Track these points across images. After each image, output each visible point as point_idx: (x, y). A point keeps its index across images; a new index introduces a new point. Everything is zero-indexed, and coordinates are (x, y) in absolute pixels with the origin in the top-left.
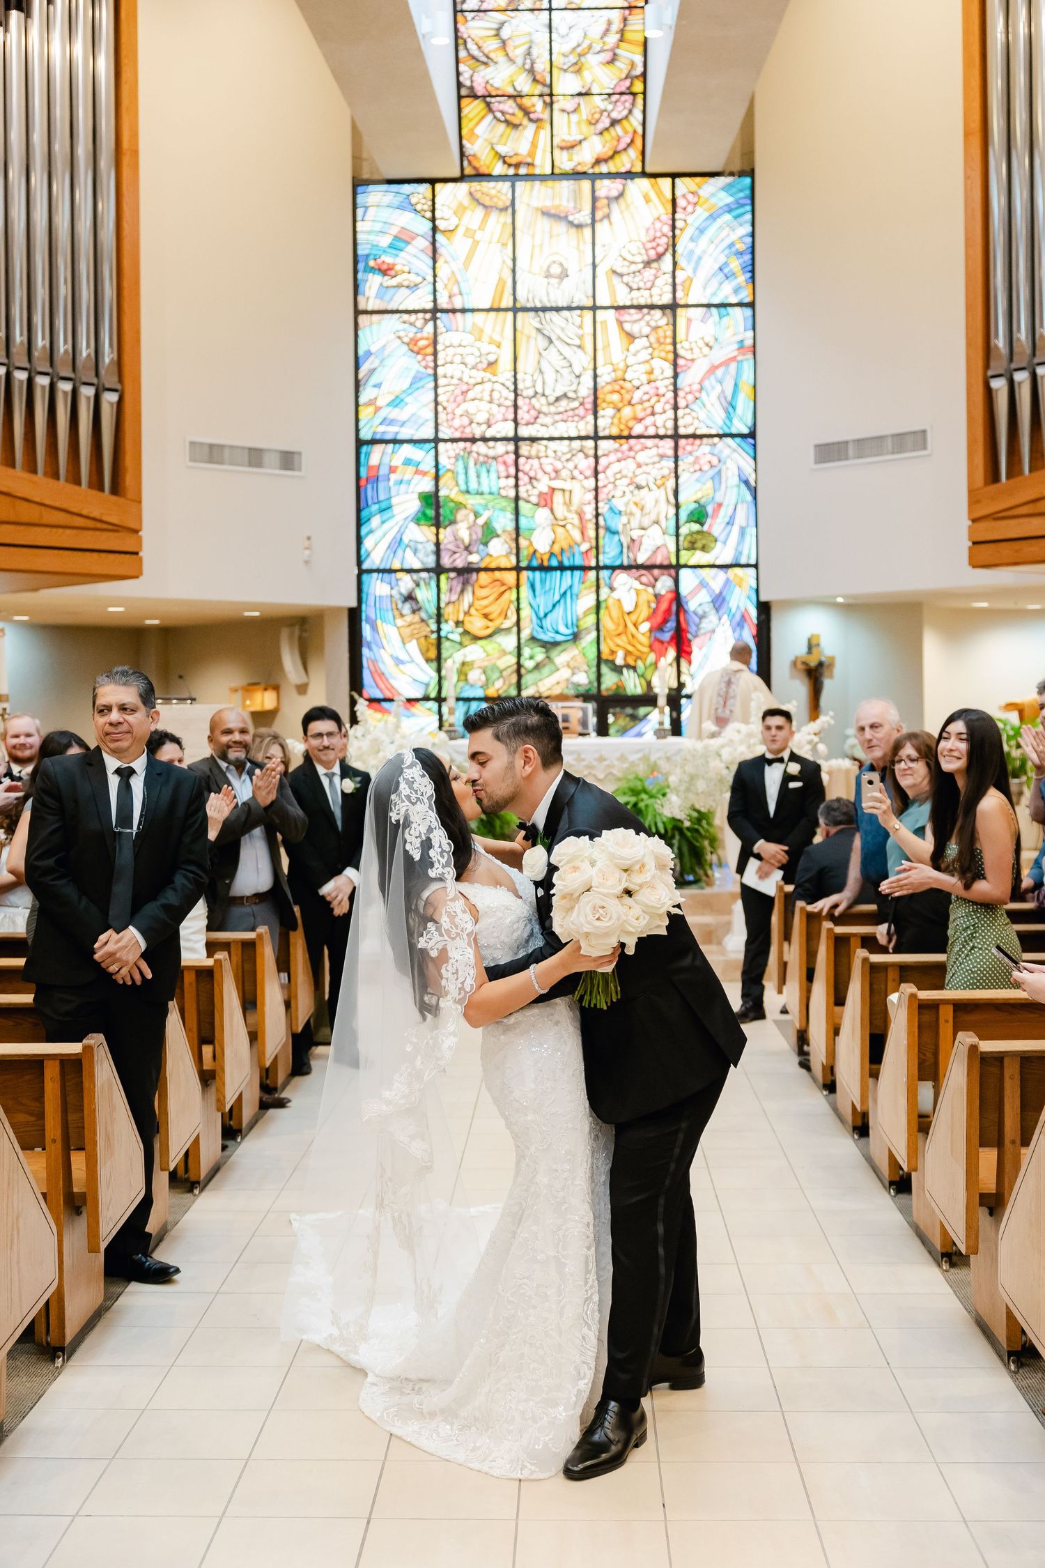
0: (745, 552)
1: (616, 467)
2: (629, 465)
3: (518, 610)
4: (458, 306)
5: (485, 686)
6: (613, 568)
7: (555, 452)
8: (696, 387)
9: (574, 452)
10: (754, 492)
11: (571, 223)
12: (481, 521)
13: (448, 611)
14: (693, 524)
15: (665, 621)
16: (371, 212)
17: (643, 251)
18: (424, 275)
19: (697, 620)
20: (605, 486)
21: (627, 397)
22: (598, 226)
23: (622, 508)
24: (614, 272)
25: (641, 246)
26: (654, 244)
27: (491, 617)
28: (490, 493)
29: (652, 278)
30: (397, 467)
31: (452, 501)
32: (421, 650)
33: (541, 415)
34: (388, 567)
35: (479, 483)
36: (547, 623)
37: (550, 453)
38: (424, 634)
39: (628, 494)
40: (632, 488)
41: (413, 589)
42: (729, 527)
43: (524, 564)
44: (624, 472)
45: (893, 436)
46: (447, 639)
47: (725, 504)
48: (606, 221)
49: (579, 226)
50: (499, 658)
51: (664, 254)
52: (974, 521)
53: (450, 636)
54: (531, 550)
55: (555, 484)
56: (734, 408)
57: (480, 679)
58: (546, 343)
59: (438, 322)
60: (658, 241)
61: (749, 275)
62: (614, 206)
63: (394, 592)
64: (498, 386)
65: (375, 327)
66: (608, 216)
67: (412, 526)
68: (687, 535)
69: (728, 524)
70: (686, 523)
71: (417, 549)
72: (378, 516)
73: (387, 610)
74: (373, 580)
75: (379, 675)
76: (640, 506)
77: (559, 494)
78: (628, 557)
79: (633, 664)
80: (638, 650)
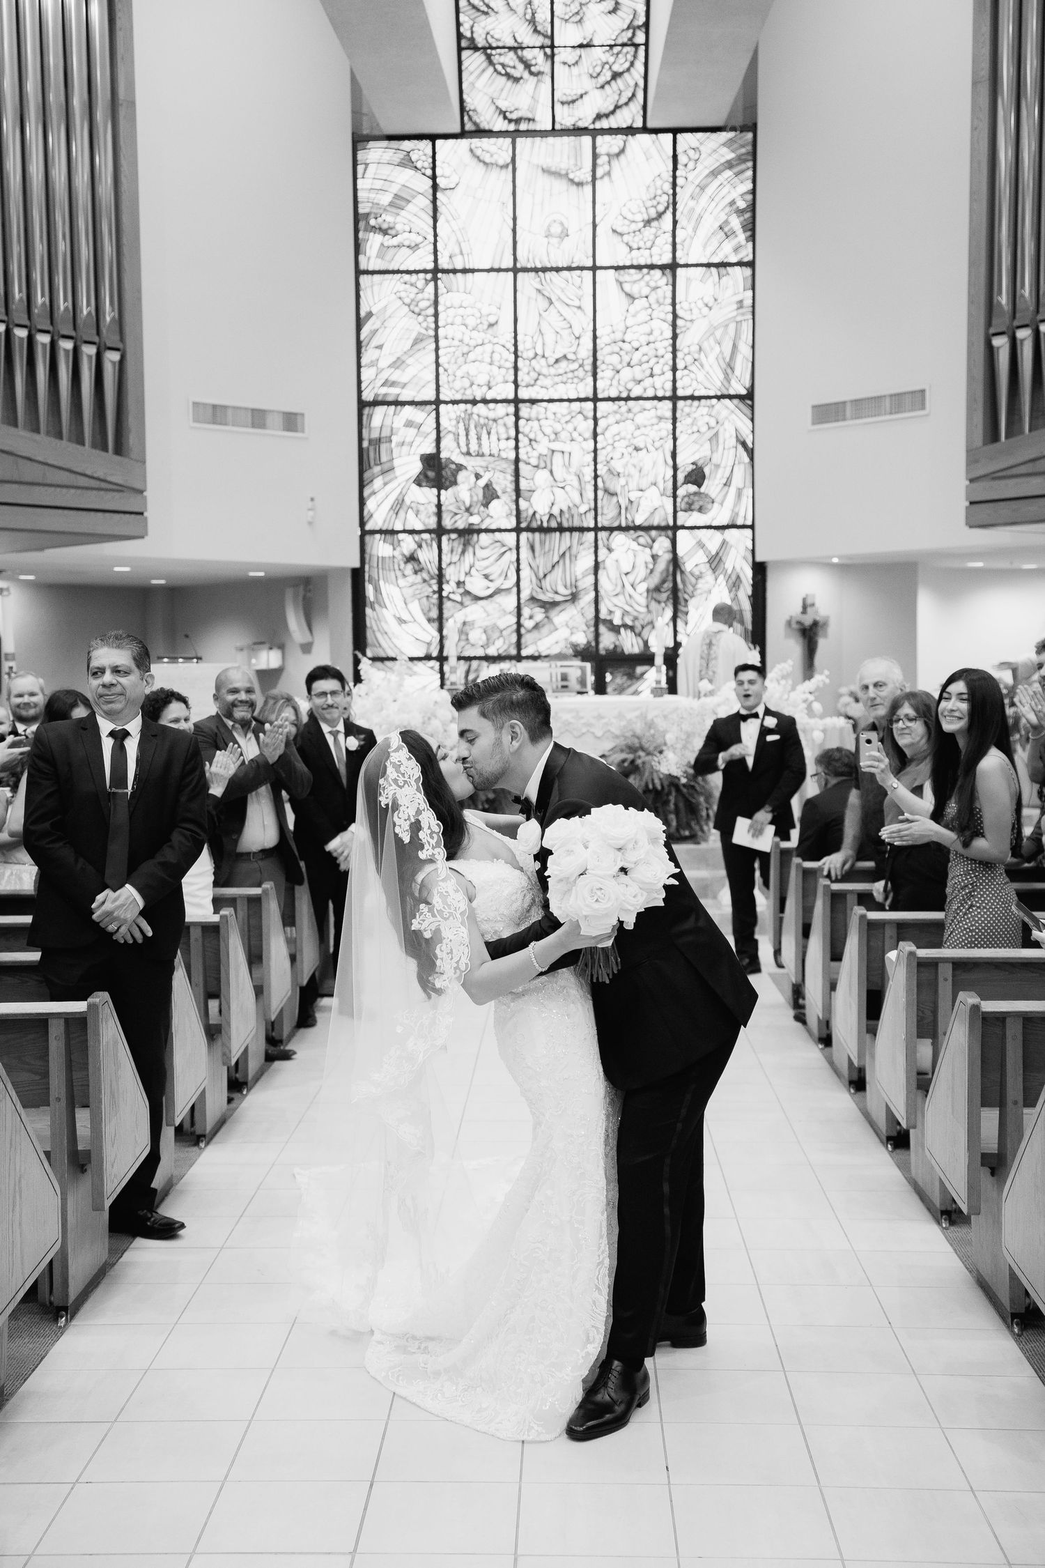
0: (742, 514)
1: (615, 429)
2: (629, 426)
3: (518, 570)
4: (459, 267)
5: (485, 645)
6: (611, 530)
8: (695, 348)
9: (573, 414)
10: (751, 453)
11: (572, 181)
12: (482, 483)
13: (451, 574)
14: (690, 485)
15: (664, 582)
16: (371, 168)
17: (643, 210)
18: (425, 235)
19: (693, 580)
20: (603, 448)
21: (626, 359)
22: (598, 183)
23: (620, 470)
24: (614, 231)
25: (642, 205)
26: (655, 203)
27: (491, 578)
28: (490, 455)
29: (652, 237)
30: (399, 429)
31: (454, 462)
32: (422, 610)
33: (541, 377)
34: (390, 528)
36: (547, 583)
37: (550, 415)
38: (426, 594)
39: (627, 457)
40: (630, 449)
41: (415, 550)
42: (726, 488)
43: (523, 525)
44: (623, 434)
45: (891, 396)
46: (449, 599)
47: (722, 465)
48: (606, 178)
49: (580, 184)
50: (500, 618)
51: (664, 212)
52: (971, 481)
53: (452, 596)
54: (531, 512)
55: (555, 446)
56: (733, 370)
57: (480, 639)
58: (546, 303)
59: (439, 282)
60: (658, 198)
61: (749, 233)
62: (615, 163)
63: (397, 553)
64: (498, 348)
65: (376, 288)
66: (608, 174)
67: (414, 487)
68: (684, 496)
69: (725, 485)
70: (683, 484)
71: (418, 511)
72: (381, 478)
73: (390, 570)
74: (376, 541)
75: (382, 634)
76: (638, 468)
77: (557, 456)
78: (626, 518)
79: (630, 623)
80: (636, 611)
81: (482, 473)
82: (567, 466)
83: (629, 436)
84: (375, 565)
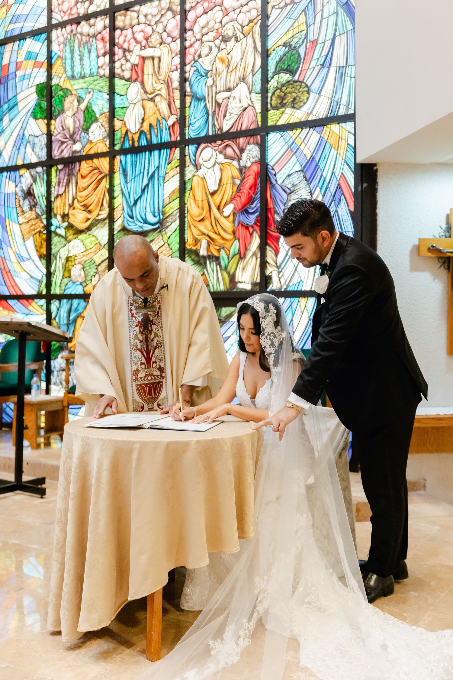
0: (344, 101)
3: (112, 198)
5: (83, 284)
6: (198, 141)
7: (146, 16)
9: (163, 12)
12: (83, 106)
13: (58, 206)
14: (282, 75)
15: (250, 200)
19: (285, 195)
20: (191, 45)
23: (209, 68)
27: (89, 209)
28: (91, 75)
30: (22, 62)
31: (62, 89)
32: (36, 246)
34: (14, 164)
35: (82, 65)
36: (137, 211)
37: (142, 19)
38: (38, 230)
39: (215, 50)
40: (218, 42)
41: (31, 185)
42: (326, 69)
43: (117, 148)
44: (211, 24)
46: (55, 232)
47: (320, 41)
50: (96, 252)
53: (58, 231)
54: (124, 132)
55: (147, 53)
57: (80, 275)
63: (18, 189)
67: (32, 120)
68: (277, 88)
69: (323, 65)
70: (275, 73)
71: (34, 144)
72: (7, 115)
73: (13, 208)
74: (4, 178)
75: (6, 272)
76: (226, 61)
77: (149, 63)
78: (214, 125)
79: (216, 253)
80: (223, 239)
81: (83, 96)
82: (157, 73)
83: (217, 26)
84: (3, 204)
